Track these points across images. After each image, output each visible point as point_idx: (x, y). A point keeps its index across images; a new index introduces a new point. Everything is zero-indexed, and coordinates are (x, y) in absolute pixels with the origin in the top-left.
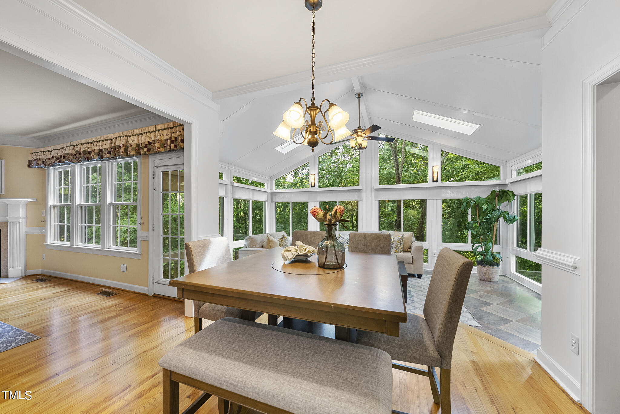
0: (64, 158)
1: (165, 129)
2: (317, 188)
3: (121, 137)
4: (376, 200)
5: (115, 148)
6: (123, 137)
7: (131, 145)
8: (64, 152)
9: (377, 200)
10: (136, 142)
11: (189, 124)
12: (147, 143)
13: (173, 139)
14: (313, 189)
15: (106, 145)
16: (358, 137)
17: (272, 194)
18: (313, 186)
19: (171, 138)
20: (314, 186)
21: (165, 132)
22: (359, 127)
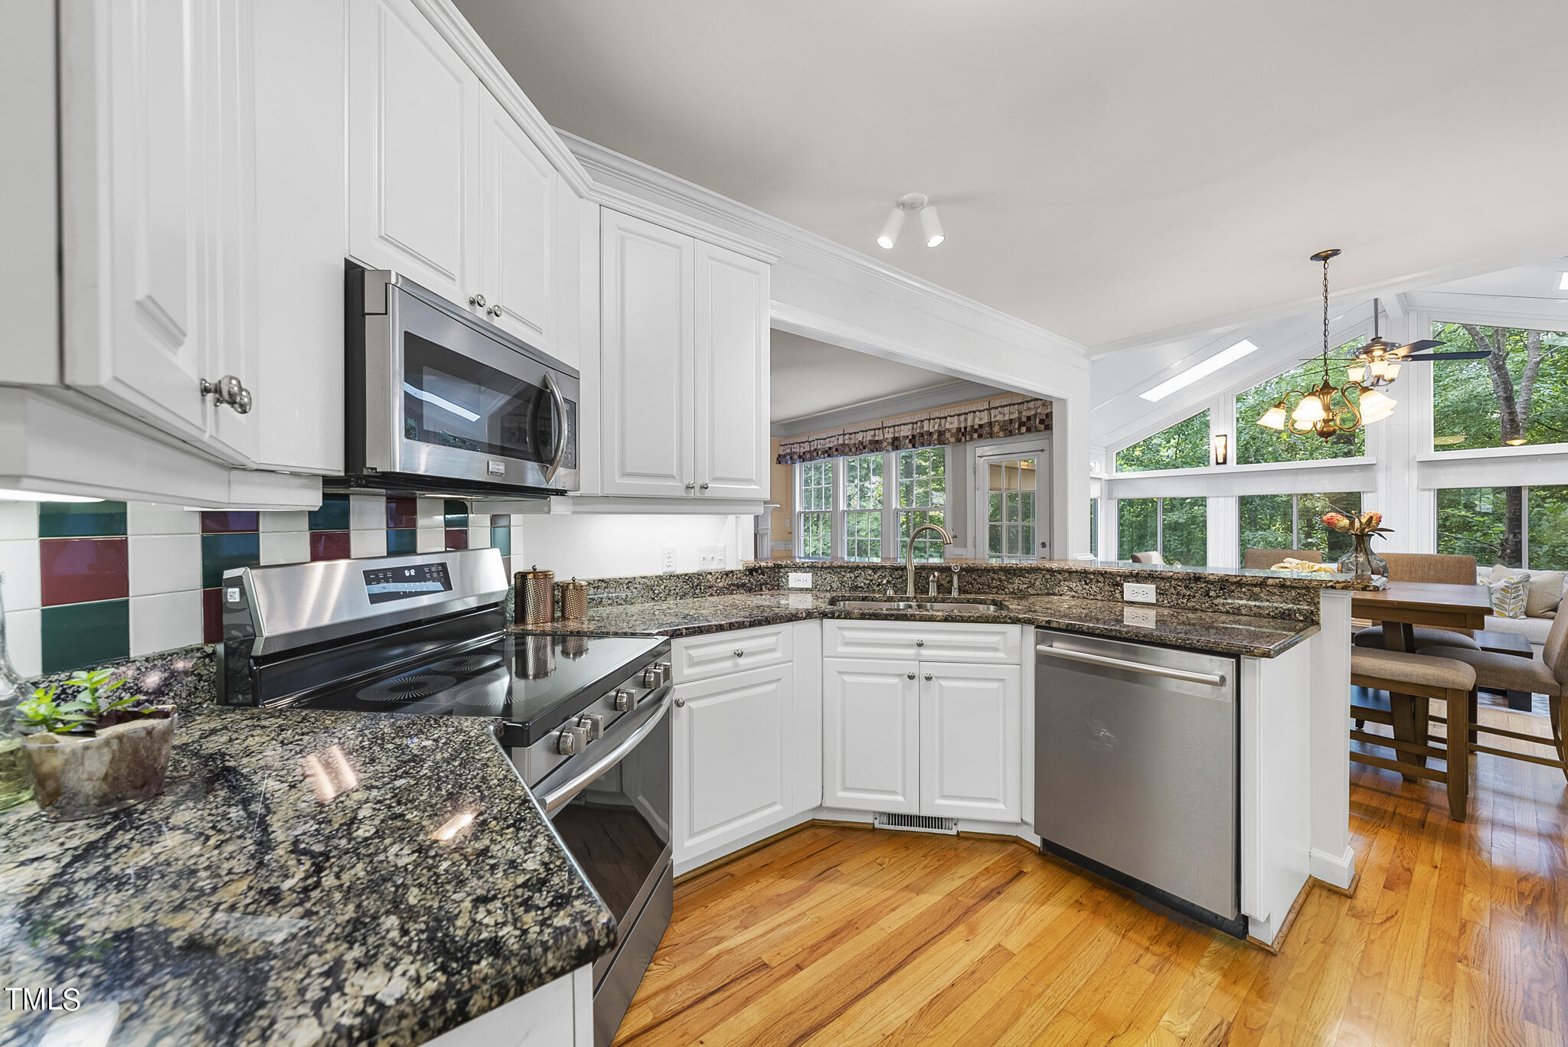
0: (837, 450)
1: (1006, 406)
2: (1232, 465)
3: (929, 420)
4: (1423, 490)
5: (922, 435)
6: (934, 419)
7: (949, 430)
8: (835, 443)
9: (1429, 490)
10: (956, 425)
11: (1063, 401)
12: (976, 427)
13: (1024, 419)
14: (1222, 469)
15: (906, 431)
16: (1373, 361)
17: (1111, 483)
18: (1221, 460)
19: (1019, 418)
20: (1225, 462)
21: (1006, 410)
22: (1376, 340)
